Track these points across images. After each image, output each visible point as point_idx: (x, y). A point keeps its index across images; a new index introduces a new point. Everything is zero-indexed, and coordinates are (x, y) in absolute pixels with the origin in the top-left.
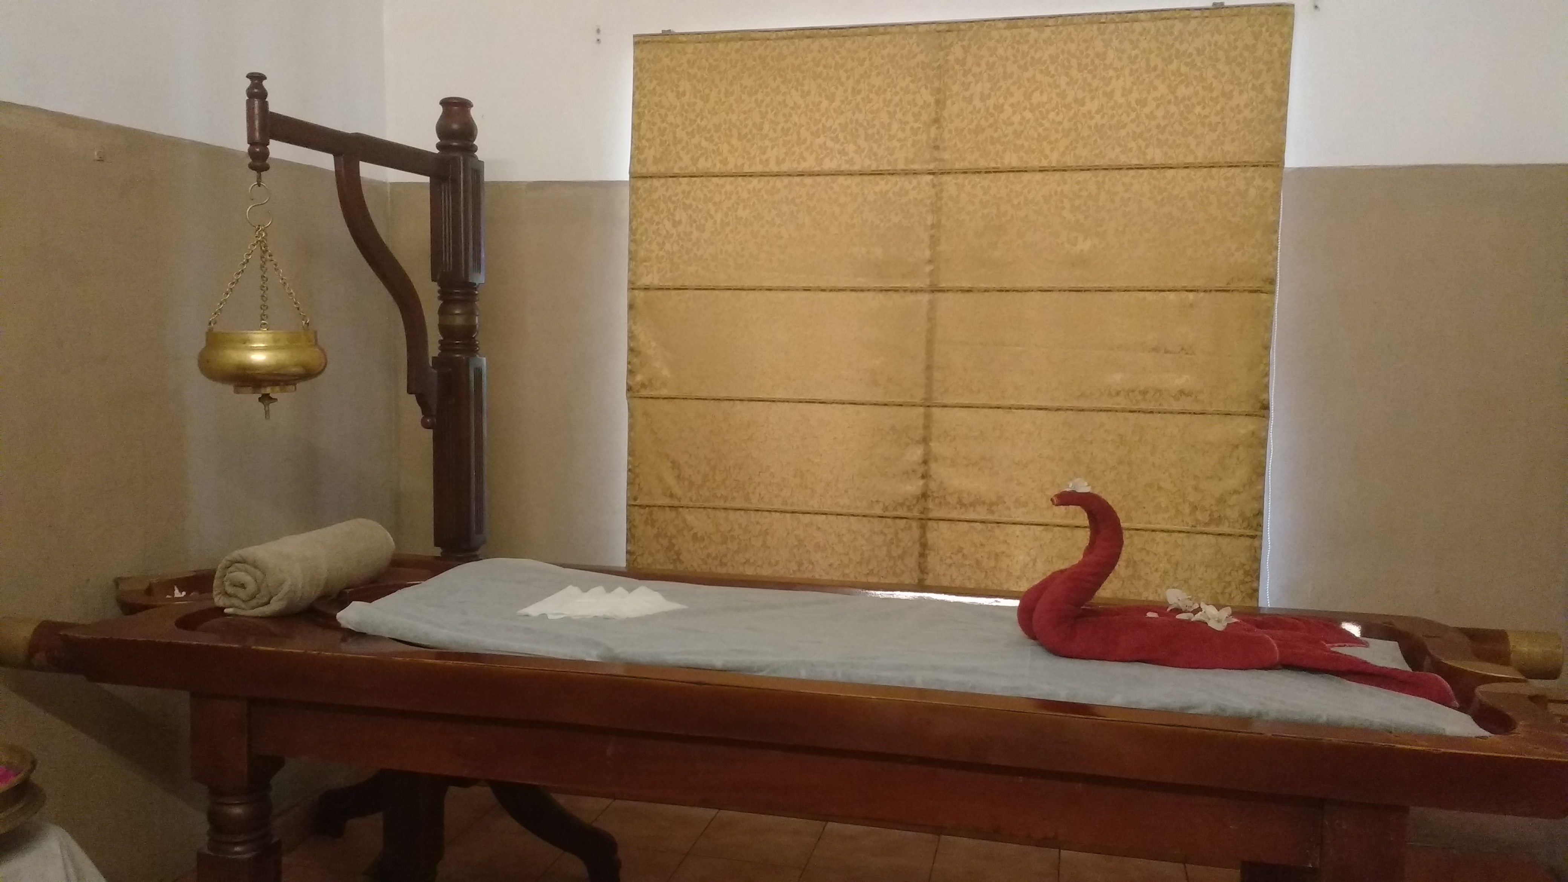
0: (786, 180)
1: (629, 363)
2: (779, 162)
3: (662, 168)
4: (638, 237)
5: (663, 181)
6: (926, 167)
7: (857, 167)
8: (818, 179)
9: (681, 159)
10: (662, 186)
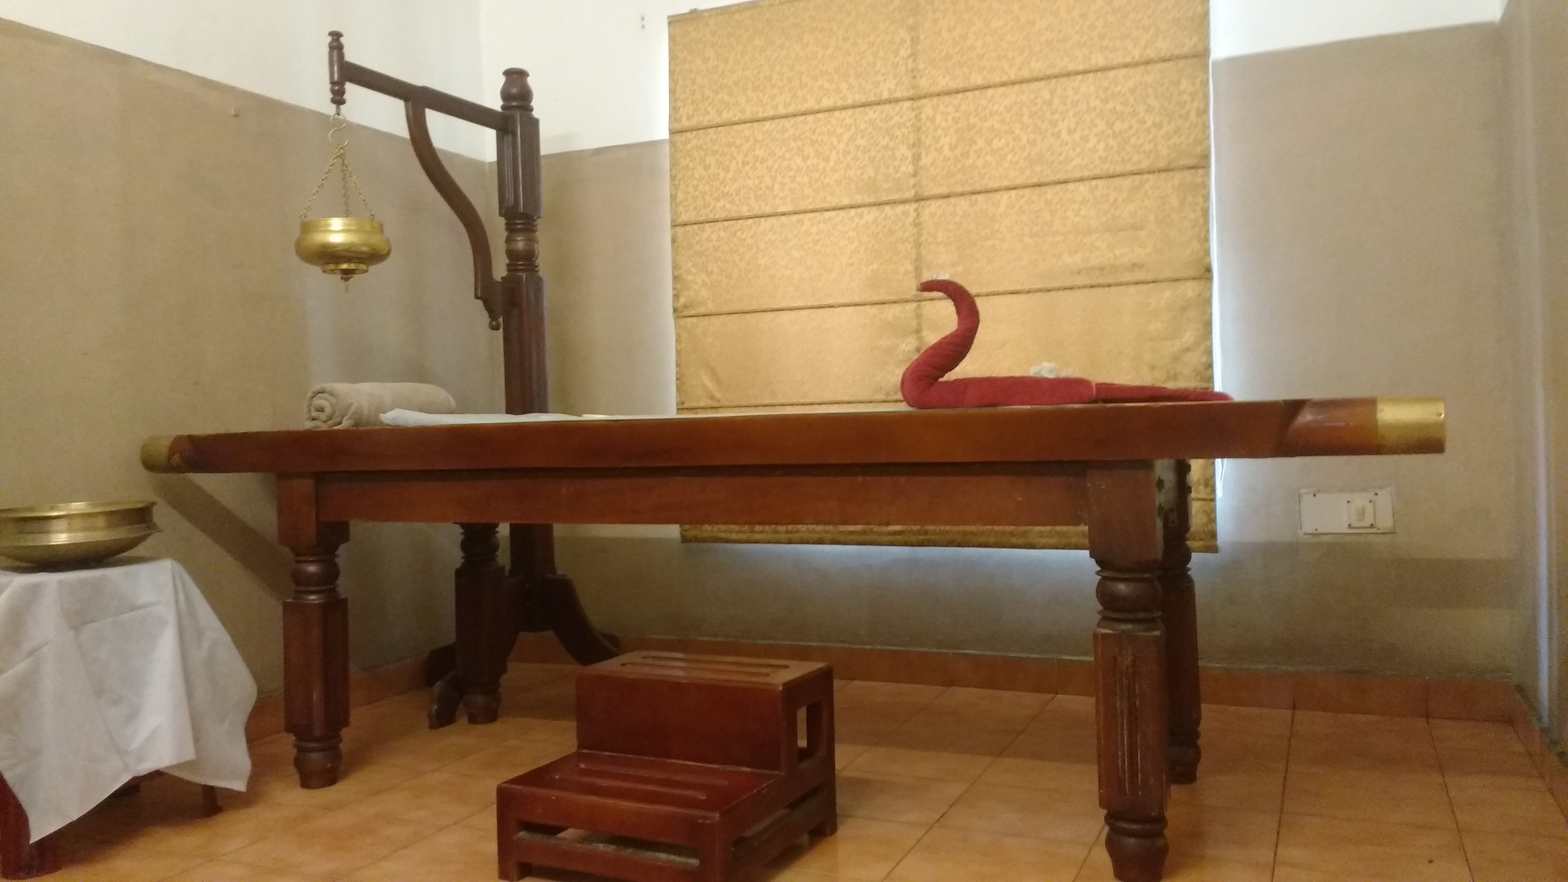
0: (792, 121)
1: (674, 289)
2: (786, 105)
3: (694, 122)
4: (677, 182)
5: (695, 133)
6: (905, 94)
7: (849, 102)
8: (819, 116)
9: (708, 113)
10: (695, 137)
